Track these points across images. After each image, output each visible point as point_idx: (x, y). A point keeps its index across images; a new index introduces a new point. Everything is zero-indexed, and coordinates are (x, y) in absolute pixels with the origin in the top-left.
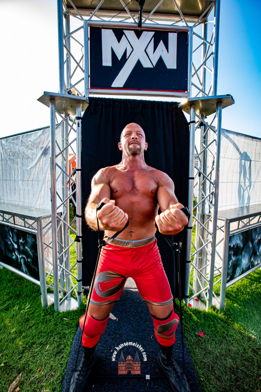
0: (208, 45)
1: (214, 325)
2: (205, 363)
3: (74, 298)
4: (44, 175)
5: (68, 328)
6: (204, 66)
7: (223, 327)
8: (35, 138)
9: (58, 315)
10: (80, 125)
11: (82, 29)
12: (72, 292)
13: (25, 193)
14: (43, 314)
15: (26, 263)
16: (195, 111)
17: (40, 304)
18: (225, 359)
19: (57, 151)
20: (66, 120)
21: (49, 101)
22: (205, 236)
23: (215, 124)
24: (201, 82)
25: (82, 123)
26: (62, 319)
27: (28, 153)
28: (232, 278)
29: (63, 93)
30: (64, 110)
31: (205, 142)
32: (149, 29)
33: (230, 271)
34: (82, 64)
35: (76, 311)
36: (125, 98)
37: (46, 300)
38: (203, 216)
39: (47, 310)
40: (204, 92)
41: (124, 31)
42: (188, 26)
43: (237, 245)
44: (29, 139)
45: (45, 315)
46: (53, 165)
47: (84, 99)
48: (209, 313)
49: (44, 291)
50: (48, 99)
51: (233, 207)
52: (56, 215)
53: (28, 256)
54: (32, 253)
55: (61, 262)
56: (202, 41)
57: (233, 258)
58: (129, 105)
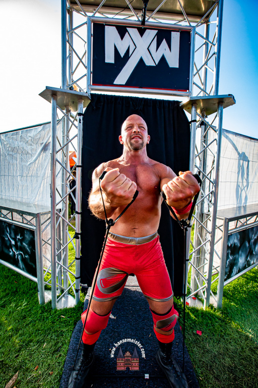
0: (210, 45)
1: (212, 323)
2: (204, 362)
3: (72, 295)
4: (43, 171)
5: (66, 326)
6: (206, 66)
7: (221, 326)
8: (35, 133)
9: (55, 312)
10: (81, 121)
11: (86, 25)
12: (70, 289)
13: (24, 188)
14: (40, 312)
15: (23, 260)
16: (196, 110)
17: (37, 301)
18: (223, 358)
19: (58, 147)
20: (68, 116)
21: (51, 97)
22: (204, 234)
23: (216, 124)
24: (203, 82)
25: (83, 120)
26: (59, 316)
27: (28, 148)
28: (229, 277)
29: (66, 88)
30: (66, 106)
31: (205, 141)
32: (152, 28)
33: (227, 270)
34: (85, 60)
35: (74, 308)
36: (127, 96)
37: (43, 298)
38: (202, 215)
39: (44, 308)
40: (205, 91)
41: (128, 29)
42: (190, 26)
43: (235, 244)
44: (29, 135)
45: (43, 312)
46: (54, 161)
47: (86, 95)
48: (207, 312)
49: (42, 288)
50: (49, 94)
51: (231, 207)
52: (56, 211)
53: (26, 252)
54: (30, 249)
55: (59, 259)
56: (204, 41)
57: (231, 258)
58: (131, 103)
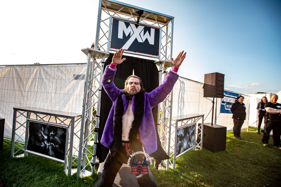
0: (168, 37)
3: (88, 170)
9: (79, 179)
11: (109, 19)
21: (88, 53)
22: (166, 129)
24: (165, 52)
25: (104, 65)
28: (179, 153)
29: (97, 49)
33: (178, 149)
37: (70, 171)
38: (165, 118)
39: (71, 178)
40: (166, 57)
41: (130, 24)
42: (159, 27)
43: (181, 135)
46: (87, 86)
48: (168, 171)
49: (70, 165)
52: (85, 115)
53: (56, 143)
54: (60, 141)
56: (166, 34)
